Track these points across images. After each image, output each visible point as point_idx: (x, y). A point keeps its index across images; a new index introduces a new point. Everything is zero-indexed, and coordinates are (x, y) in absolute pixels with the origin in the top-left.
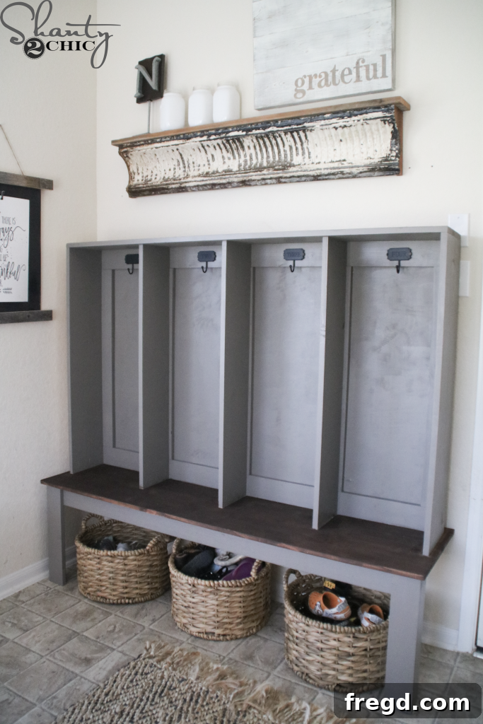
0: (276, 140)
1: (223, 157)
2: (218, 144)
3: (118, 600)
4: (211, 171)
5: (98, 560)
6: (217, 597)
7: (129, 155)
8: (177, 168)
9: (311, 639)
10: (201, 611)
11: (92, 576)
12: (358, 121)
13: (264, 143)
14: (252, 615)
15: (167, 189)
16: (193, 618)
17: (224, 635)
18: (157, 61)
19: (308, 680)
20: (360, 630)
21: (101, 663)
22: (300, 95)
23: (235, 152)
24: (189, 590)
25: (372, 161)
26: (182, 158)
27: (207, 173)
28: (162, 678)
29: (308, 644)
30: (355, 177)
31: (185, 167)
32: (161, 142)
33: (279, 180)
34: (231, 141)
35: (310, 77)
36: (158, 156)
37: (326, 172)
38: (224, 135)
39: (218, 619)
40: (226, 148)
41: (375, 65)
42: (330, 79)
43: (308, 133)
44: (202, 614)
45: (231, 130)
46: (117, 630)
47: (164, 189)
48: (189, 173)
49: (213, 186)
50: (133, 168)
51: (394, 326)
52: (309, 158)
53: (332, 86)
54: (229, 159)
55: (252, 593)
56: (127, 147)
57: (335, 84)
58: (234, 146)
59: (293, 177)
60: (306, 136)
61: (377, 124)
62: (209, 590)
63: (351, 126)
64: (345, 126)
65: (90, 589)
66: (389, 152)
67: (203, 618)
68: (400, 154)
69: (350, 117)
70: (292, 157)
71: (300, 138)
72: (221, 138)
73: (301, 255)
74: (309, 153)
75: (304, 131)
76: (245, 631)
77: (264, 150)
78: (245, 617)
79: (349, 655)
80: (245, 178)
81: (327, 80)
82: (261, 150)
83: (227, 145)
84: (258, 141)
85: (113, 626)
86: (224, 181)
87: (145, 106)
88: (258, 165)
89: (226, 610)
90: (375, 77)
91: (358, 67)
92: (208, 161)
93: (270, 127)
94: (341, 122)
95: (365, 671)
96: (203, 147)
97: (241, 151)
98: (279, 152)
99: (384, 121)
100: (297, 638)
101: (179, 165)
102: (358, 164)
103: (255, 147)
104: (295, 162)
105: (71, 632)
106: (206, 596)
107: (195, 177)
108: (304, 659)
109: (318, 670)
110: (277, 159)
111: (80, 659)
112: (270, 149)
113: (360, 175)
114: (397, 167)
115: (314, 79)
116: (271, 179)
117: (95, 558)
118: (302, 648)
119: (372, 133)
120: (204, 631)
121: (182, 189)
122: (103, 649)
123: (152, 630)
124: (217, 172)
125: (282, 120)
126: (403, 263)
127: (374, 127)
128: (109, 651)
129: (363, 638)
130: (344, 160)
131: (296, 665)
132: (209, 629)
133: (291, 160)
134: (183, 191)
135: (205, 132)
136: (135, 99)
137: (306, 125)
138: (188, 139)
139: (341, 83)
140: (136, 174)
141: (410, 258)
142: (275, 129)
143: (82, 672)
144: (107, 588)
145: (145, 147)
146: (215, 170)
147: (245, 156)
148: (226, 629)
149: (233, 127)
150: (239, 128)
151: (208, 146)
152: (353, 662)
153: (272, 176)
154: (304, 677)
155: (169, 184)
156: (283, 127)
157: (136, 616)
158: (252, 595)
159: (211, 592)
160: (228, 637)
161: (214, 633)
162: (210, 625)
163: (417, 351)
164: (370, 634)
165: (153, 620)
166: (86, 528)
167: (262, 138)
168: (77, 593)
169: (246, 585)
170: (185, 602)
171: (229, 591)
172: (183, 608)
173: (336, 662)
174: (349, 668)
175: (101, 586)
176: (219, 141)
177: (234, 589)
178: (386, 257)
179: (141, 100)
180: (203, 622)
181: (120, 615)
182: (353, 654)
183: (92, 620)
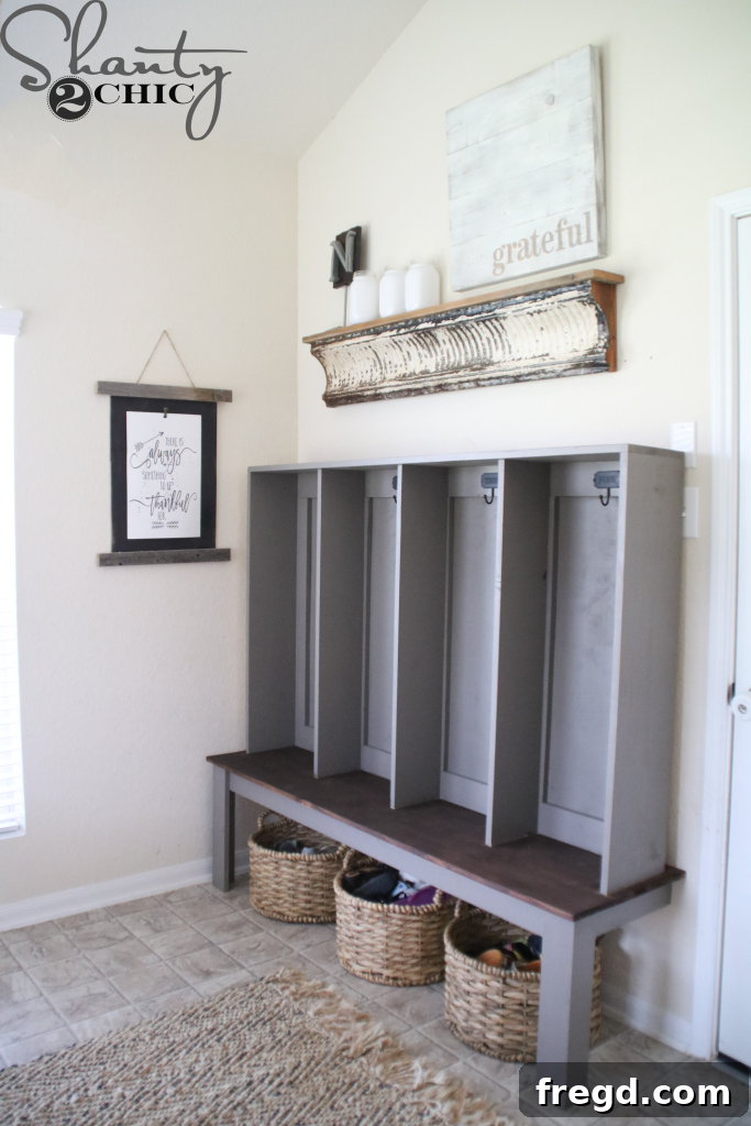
0: (469, 331)
1: (419, 354)
2: (410, 339)
3: (298, 917)
4: (408, 372)
5: (276, 865)
6: (386, 925)
7: (323, 355)
8: (373, 369)
10: (367, 944)
11: (267, 885)
12: (553, 303)
13: (459, 336)
14: (435, 956)
16: (357, 953)
17: (395, 979)
18: (351, 235)
20: (511, 975)
21: (221, 979)
22: (499, 271)
23: (431, 347)
24: (353, 914)
25: (577, 354)
26: (378, 358)
27: (404, 376)
28: (278, 1005)
30: (558, 376)
31: (381, 369)
32: (351, 338)
33: (477, 383)
34: (422, 335)
35: (509, 246)
36: (351, 356)
37: (526, 371)
38: (413, 328)
39: (388, 956)
40: (420, 344)
41: (578, 227)
42: (530, 247)
43: (502, 321)
44: (368, 948)
45: (420, 321)
46: (260, 948)
47: (359, 396)
48: (385, 376)
49: (409, 393)
50: (330, 372)
51: (606, 578)
52: (510, 352)
53: (533, 257)
54: (426, 357)
55: (435, 926)
56: (319, 345)
57: (536, 255)
58: (428, 341)
59: (493, 378)
60: (501, 326)
61: (575, 306)
62: (377, 915)
63: (546, 311)
64: (540, 311)
65: (264, 902)
66: (598, 341)
67: (369, 952)
68: (608, 344)
69: (543, 299)
70: (491, 352)
71: (495, 328)
72: (411, 332)
74: (510, 347)
75: (496, 319)
76: (423, 977)
77: (460, 344)
78: (423, 957)
80: (441, 382)
81: (526, 248)
82: (457, 345)
83: (420, 340)
84: (451, 334)
85: (256, 944)
86: (420, 386)
87: (342, 290)
88: (455, 365)
89: (399, 944)
90: (579, 242)
91: (559, 231)
93: (460, 316)
94: (534, 307)
96: (396, 343)
97: (437, 347)
98: (477, 347)
99: (583, 302)
101: (375, 365)
102: (561, 360)
103: (450, 341)
104: (495, 359)
105: (206, 941)
106: (373, 924)
107: (391, 380)
110: (476, 355)
111: (201, 970)
112: (466, 343)
113: (565, 373)
114: (604, 362)
115: (513, 250)
116: (468, 381)
117: (273, 861)
119: (574, 318)
120: (369, 970)
121: (377, 397)
122: (232, 964)
123: (300, 956)
124: (414, 374)
125: (472, 306)
126: (614, 492)
127: (574, 310)
128: (238, 968)
130: (547, 355)
132: (376, 969)
133: (491, 358)
134: (379, 399)
135: (395, 325)
136: (332, 284)
137: (497, 311)
138: (379, 333)
139: (542, 252)
140: (333, 378)
142: (464, 318)
143: (195, 983)
144: (286, 901)
145: (336, 345)
146: (412, 371)
147: (442, 352)
148: (398, 970)
149: (422, 318)
150: (428, 318)
151: (400, 341)
153: (470, 378)
155: (365, 390)
156: (472, 315)
157: (291, 937)
158: (432, 929)
159: (378, 919)
160: (400, 982)
161: (381, 974)
162: (377, 963)
164: (526, 983)
165: (308, 946)
166: (263, 826)
167: (454, 330)
168: (236, 902)
169: (425, 913)
170: (349, 930)
171: (401, 920)
172: (346, 939)
173: (483, 1013)
174: (498, 1024)
175: (279, 898)
176: (410, 336)
177: (408, 917)
178: (593, 483)
179: (337, 284)
180: (368, 959)
181: (273, 934)
182: (503, 1007)
183: (237, 934)
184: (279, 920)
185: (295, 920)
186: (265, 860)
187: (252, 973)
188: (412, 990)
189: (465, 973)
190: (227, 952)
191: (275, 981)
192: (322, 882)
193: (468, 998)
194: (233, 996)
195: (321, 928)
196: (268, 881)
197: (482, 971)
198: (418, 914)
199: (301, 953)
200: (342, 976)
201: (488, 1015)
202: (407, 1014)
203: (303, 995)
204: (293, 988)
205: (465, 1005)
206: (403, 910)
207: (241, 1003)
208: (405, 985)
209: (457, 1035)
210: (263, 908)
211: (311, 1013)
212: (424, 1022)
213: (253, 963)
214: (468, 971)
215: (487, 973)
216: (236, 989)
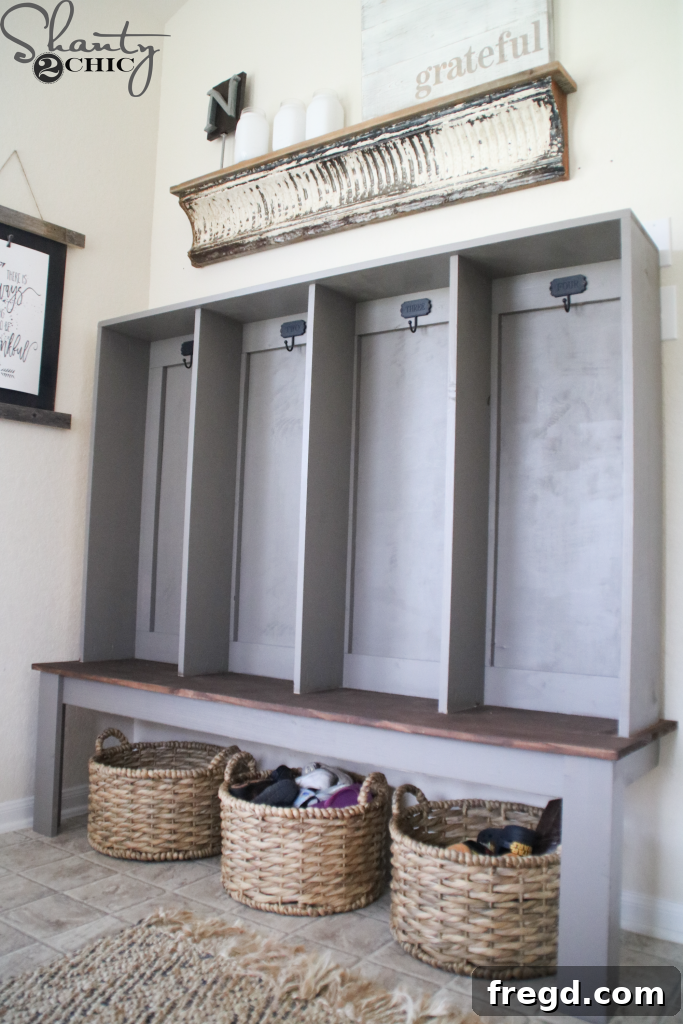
0: (389, 153)
1: (319, 190)
2: (312, 171)
3: (160, 853)
4: (302, 212)
5: (131, 787)
6: (303, 836)
7: (193, 205)
8: (257, 215)
9: (426, 879)
10: (275, 864)
11: (118, 815)
12: (502, 105)
13: (374, 160)
14: (359, 873)
15: (242, 245)
16: (261, 878)
17: (313, 906)
18: (235, 82)
19: (421, 955)
20: (504, 861)
21: (81, 929)
22: (423, 93)
23: (335, 180)
24: (256, 826)
25: (524, 162)
26: (264, 201)
27: (298, 216)
28: (174, 950)
29: (421, 888)
31: (267, 213)
32: (235, 179)
33: (397, 213)
34: (329, 164)
35: (438, 69)
36: (231, 203)
37: (460, 187)
38: (319, 156)
39: (304, 877)
40: (323, 177)
41: (525, 37)
42: (464, 65)
43: (433, 136)
44: (277, 869)
45: (328, 147)
46: (119, 891)
47: (238, 245)
48: (273, 220)
49: (305, 233)
50: (199, 225)
51: (565, 395)
52: (437, 174)
53: (467, 74)
54: (327, 192)
55: (361, 833)
56: (191, 193)
57: (470, 70)
58: (333, 171)
59: (415, 201)
60: (431, 141)
61: (528, 107)
62: (291, 823)
63: (491, 116)
64: (484, 117)
65: (113, 839)
66: (548, 148)
67: (277, 875)
68: (564, 147)
69: (490, 102)
70: (412, 176)
71: (422, 145)
72: (316, 160)
73: (426, 307)
74: (437, 169)
75: (428, 134)
76: (348, 900)
77: (374, 171)
78: (349, 875)
79: (487, 906)
80: (348, 214)
81: (459, 66)
82: (370, 172)
83: (324, 171)
84: (366, 159)
85: (113, 888)
86: (319, 222)
87: (216, 144)
88: (367, 195)
89: (318, 859)
90: (526, 52)
91: (501, 43)
92: (299, 200)
93: (380, 134)
94: (477, 112)
95: (516, 939)
96: (291, 178)
97: (343, 178)
98: (395, 173)
99: (538, 101)
100: (405, 882)
101: (260, 211)
102: (505, 170)
103: (362, 170)
104: (416, 183)
105: (44, 889)
106: (284, 836)
107: (281, 223)
108: (415, 919)
109: (436, 936)
111: (48, 922)
112: (382, 169)
113: (508, 187)
114: (560, 165)
115: (442, 70)
116: (384, 209)
117: (127, 783)
118: (411, 898)
119: (523, 124)
120: (279, 900)
121: (262, 244)
122: (90, 911)
124: (311, 212)
125: (396, 121)
126: (575, 299)
127: (525, 114)
128: (98, 916)
129: (511, 877)
130: (486, 169)
131: (404, 932)
132: (289, 896)
133: (412, 181)
134: (265, 247)
135: (293, 156)
136: (206, 134)
137: (430, 123)
138: (271, 169)
139: (479, 67)
140: (203, 233)
141: (583, 289)
142: (387, 135)
143: (45, 937)
144: (144, 833)
145: (213, 189)
146: (309, 210)
147: (349, 184)
148: (318, 894)
149: (331, 143)
150: (338, 142)
151: (298, 175)
152: (493, 919)
153: (385, 204)
154: (414, 951)
155: (245, 237)
156: (398, 131)
158: (358, 837)
159: (293, 828)
160: (320, 910)
161: (295, 902)
162: (289, 888)
163: (600, 428)
164: (523, 870)
165: (182, 884)
166: (103, 750)
167: (370, 152)
168: (70, 846)
169: (351, 817)
170: (247, 850)
171: (321, 826)
172: (244, 863)
173: (464, 919)
174: (488, 930)
175: (134, 831)
176: (313, 166)
177: (331, 823)
178: (549, 292)
179: (213, 135)
180: (277, 884)
181: (131, 875)
182: (493, 906)
183: (84, 878)
184: (135, 860)
185: (156, 857)
186: (116, 782)
187: (121, 919)
188: (336, 918)
189: (437, 870)
190: (77, 898)
191: (160, 922)
192: (191, 805)
193: (443, 903)
194: (107, 946)
195: (189, 865)
196: (119, 810)
197: (464, 863)
198: (343, 818)
199: (177, 892)
200: (240, 912)
201: (471, 921)
202: (346, 944)
203: (202, 935)
204: (187, 928)
205: (438, 913)
206: (325, 814)
207: (121, 953)
208: (326, 914)
209: (425, 958)
210: (111, 848)
211: (224, 954)
212: (372, 951)
213: (116, 907)
214: (442, 866)
215: (472, 864)
216: (109, 938)
